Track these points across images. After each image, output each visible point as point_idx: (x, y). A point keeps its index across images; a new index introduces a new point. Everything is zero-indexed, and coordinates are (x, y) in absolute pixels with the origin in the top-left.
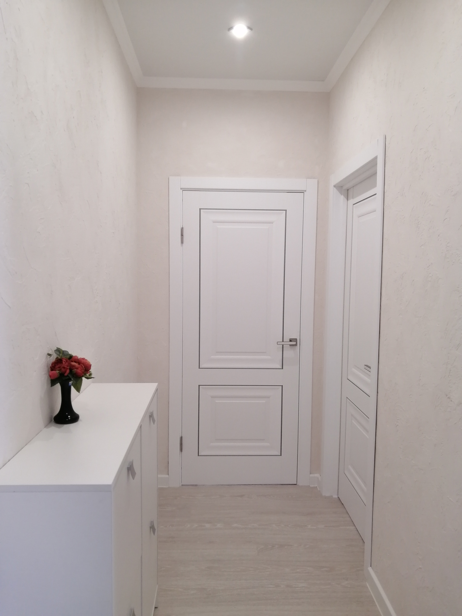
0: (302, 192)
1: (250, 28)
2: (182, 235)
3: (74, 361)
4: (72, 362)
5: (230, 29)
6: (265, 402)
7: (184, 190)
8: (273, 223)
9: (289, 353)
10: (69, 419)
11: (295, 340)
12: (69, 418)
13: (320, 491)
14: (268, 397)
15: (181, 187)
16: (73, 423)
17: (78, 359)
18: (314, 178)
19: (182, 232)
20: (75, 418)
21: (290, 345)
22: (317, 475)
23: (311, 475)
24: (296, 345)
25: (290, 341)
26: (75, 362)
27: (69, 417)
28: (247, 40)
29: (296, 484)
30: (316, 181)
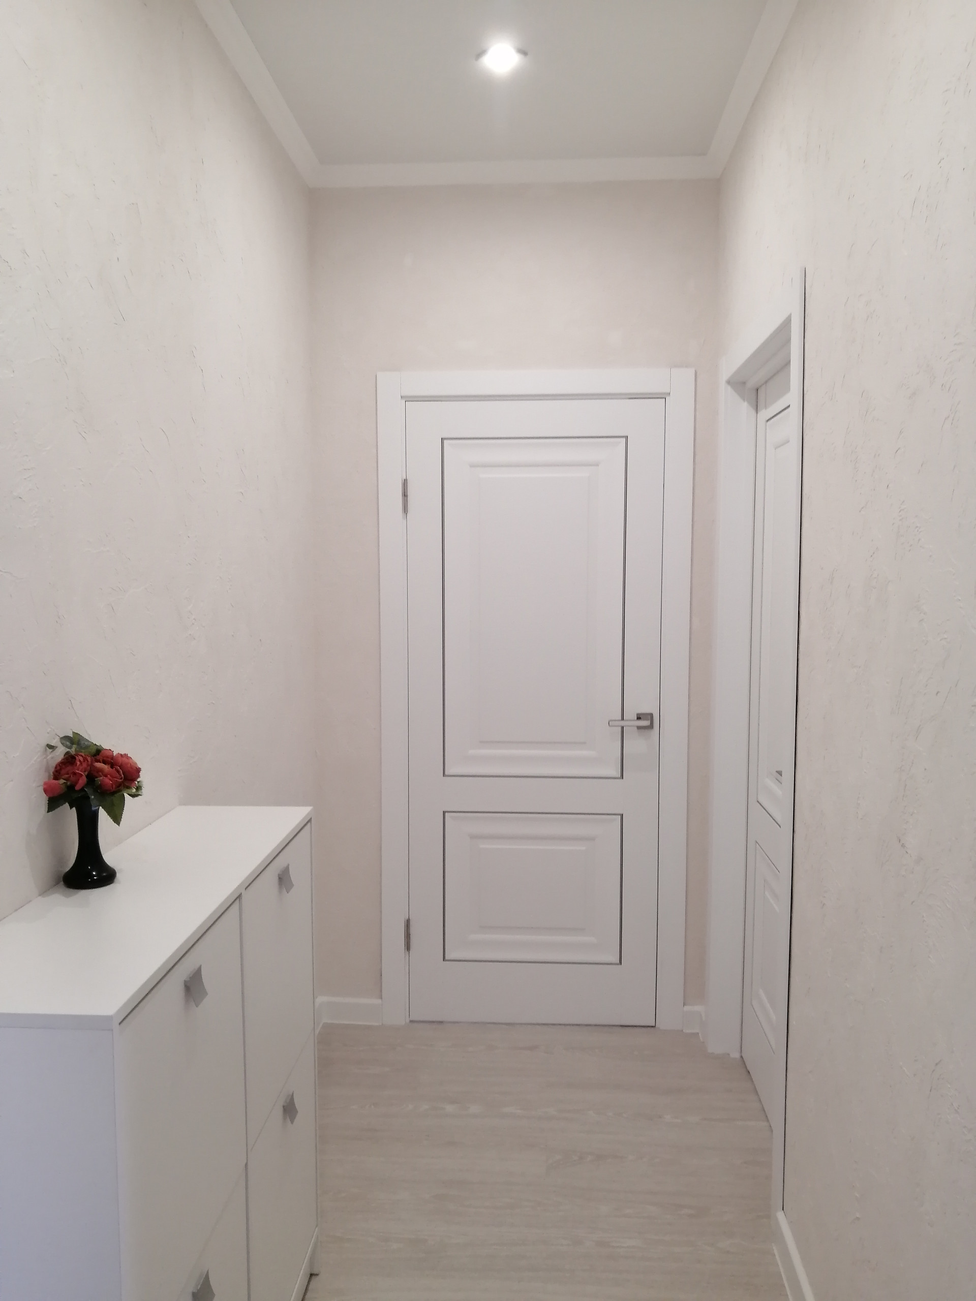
0: (663, 396)
1: (523, 52)
2: (405, 495)
3: (101, 760)
4: (98, 761)
5: (480, 54)
6: (584, 848)
7: (408, 399)
8: (598, 465)
9: (636, 745)
10: (95, 878)
11: (649, 717)
12: (94, 876)
13: (703, 1042)
14: (592, 839)
15: (403, 395)
16: (104, 886)
17: (112, 757)
18: (686, 367)
19: (406, 488)
20: (106, 877)
21: (639, 728)
22: (697, 1008)
23: (687, 1008)
24: (651, 727)
25: (639, 718)
26: (104, 762)
27: (94, 873)
28: (518, 79)
29: (652, 1027)
30: (690, 372)
